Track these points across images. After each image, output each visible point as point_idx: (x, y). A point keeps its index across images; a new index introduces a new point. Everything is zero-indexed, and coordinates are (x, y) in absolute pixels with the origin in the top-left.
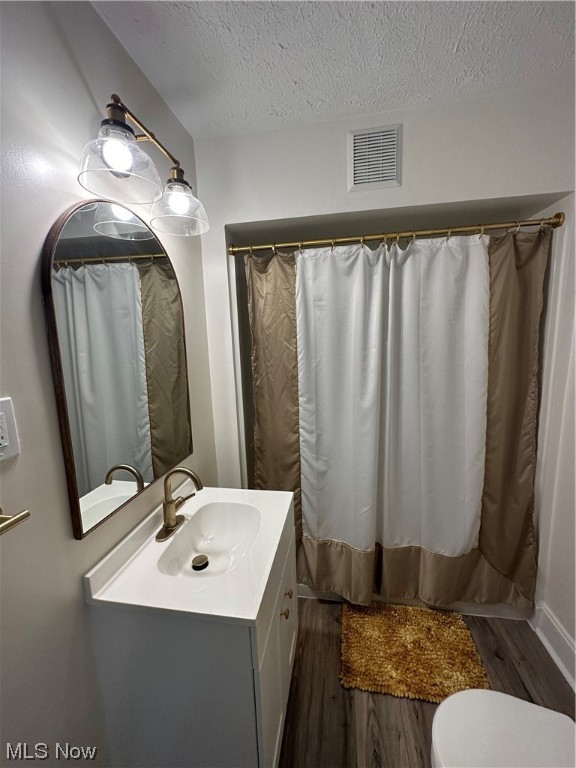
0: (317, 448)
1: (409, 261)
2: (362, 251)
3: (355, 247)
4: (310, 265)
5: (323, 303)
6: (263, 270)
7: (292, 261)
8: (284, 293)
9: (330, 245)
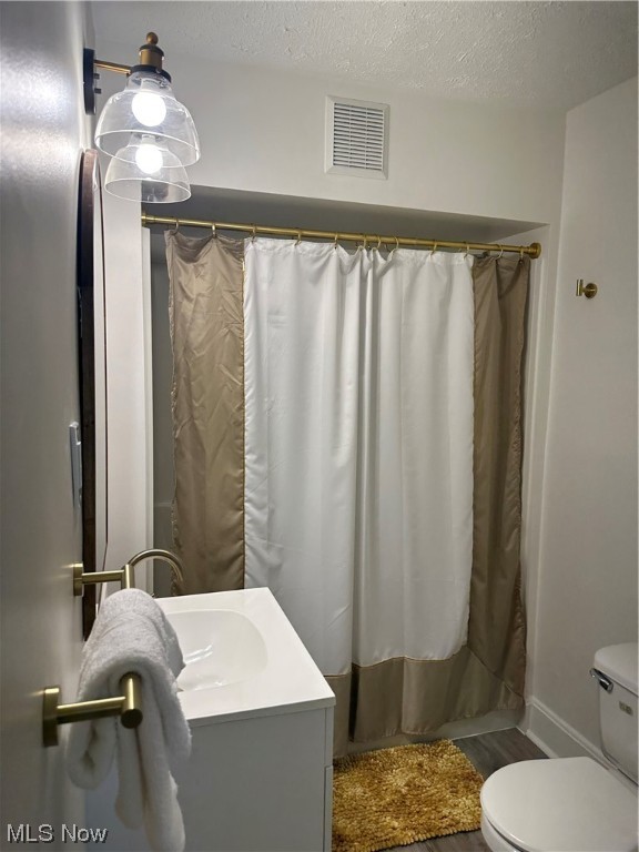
0: (268, 531)
1: (390, 273)
2: (334, 252)
3: (327, 246)
4: (264, 261)
5: (282, 318)
6: (191, 256)
7: (238, 253)
8: (228, 298)
9: (293, 237)
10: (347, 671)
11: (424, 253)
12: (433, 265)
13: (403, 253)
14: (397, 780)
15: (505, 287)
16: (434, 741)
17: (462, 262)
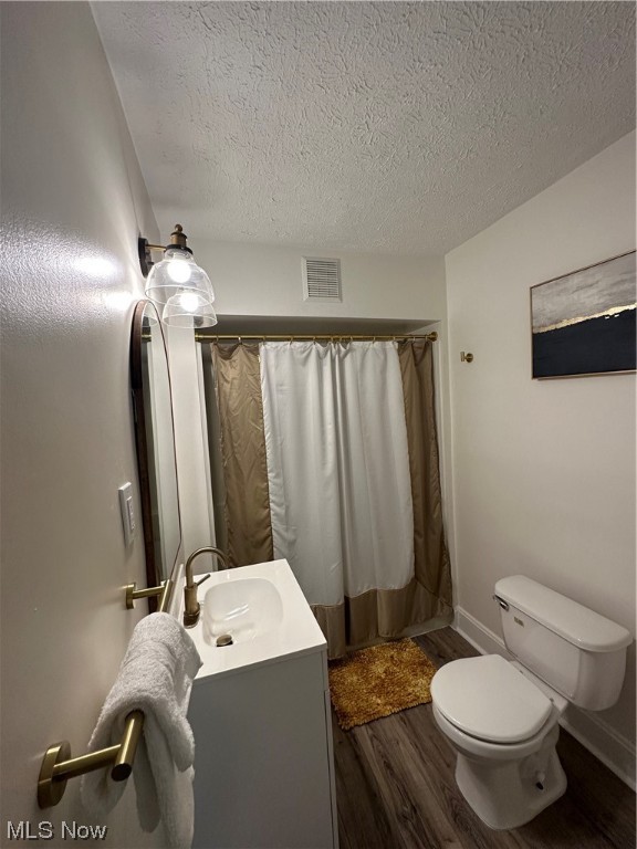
0: (286, 519)
1: (349, 356)
2: (314, 346)
3: (309, 343)
4: (272, 356)
5: (284, 388)
6: (227, 355)
7: (256, 352)
8: (250, 378)
9: (288, 340)
10: (342, 602)
11: (368, 343)
12: (374, 349)
13: (356, 344)
14: (379, 669)
15: (418, 358)
16: (399, 640)
17: (392, 346)
